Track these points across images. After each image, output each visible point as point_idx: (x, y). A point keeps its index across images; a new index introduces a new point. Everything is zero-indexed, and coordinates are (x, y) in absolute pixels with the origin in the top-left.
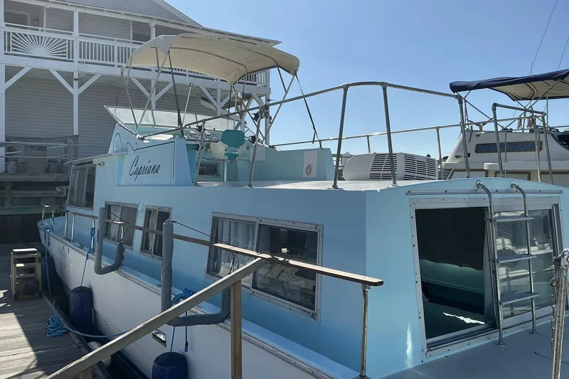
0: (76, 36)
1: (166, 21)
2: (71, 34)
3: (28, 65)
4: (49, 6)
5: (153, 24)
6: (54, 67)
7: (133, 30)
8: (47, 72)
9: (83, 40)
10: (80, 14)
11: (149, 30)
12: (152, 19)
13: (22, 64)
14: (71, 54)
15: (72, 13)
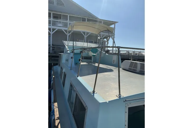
0: (68, 21)
1: (90, 17)
2: (67, 21)
3: (57, 28)
4: (63, 14)
5: (86, 18)
6: (63, 29)
7: (82, 19)
8: (61, 30)
9: (70, 22)
10: (69, 16)
11: (85, 19)
12: (86, 17)
13: (56, 28)
14: (67, 26)
15: (68, 16)
